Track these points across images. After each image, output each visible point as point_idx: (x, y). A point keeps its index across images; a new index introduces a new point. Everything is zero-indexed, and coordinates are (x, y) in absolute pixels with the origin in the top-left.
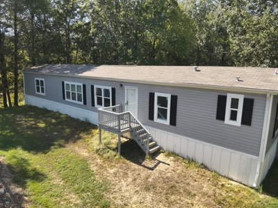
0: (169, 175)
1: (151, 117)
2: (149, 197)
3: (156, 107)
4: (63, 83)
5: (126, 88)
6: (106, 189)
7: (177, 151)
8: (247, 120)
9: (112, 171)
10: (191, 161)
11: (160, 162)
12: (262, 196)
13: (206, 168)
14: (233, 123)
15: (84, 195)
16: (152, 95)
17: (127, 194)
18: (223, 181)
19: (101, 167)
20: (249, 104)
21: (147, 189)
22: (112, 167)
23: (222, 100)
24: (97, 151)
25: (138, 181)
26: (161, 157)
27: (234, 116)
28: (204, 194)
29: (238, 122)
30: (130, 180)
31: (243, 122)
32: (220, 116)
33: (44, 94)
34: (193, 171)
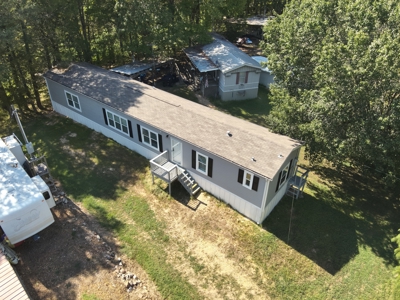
0: (206, 214)
1: (194, 166)
2: (193, 231)
3: (197, 162)
4: (104, 110)
5: (171, 139)
6: (165, 227)
7: (212, 193)
8: (255, 187)
9: (167, 211)
10: (222, 201)
11: (201, 202)
12: (262, 230)
13: (231, 207)
14: (247, 186)
15: (151, 232)
16: (194, 153)
17: (179, 230)
18: (240, 218)
19: (159, 208)
20: (256, 180)
21: (191, 226)
22: (166, 207)
23: (241, 172)
24: (153, 191)
25: (186, 219)
26: (201, 198)
27: (248, 183)
28: (226, 229)
29: (250, 187)
30: (180, 218)
31: (253, 188)
32: (240, 180)
33: (80, 110)
34: (222, 209)
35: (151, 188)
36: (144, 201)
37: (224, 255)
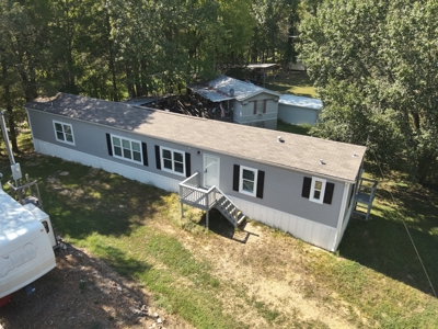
0: (260, 246)
1: (236, 188)
2: (249, 269)
3: (241, 180)
4: (108, 136)
5: (204, 156)
6: (209, 268)
7: (263, 221)
8: (328, 200)
9: (207, 248)
10: (277, 230)
11: (249, 234)
12: (339, 259)
13: (291, 235)
14: (316, 201)
15: (192, 276)
16: (236, 168)
17: (229, 270)
18: (306, 246)
19: (195, 245)
20: (330, 187)
21: (246, 263)
22: (206, 243)
23: (307, 182)
24: (183, 227)
25: (236, 256)
26: (248, 227)
27: (317, 195)
28: (293, 262)
29: (321, 201)
30: (227, 255)
31: (325, 201)
32: (306, 193)
33: (73, 144)
34: (280, 240)
35: (181, 223)
36: (174, 239)
37: (300, 296)
